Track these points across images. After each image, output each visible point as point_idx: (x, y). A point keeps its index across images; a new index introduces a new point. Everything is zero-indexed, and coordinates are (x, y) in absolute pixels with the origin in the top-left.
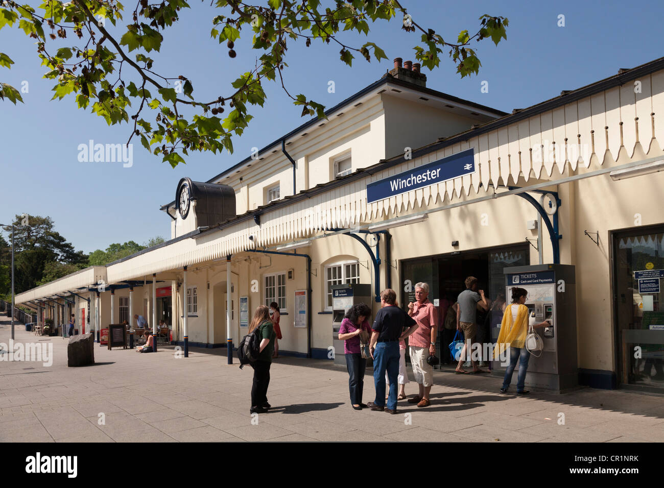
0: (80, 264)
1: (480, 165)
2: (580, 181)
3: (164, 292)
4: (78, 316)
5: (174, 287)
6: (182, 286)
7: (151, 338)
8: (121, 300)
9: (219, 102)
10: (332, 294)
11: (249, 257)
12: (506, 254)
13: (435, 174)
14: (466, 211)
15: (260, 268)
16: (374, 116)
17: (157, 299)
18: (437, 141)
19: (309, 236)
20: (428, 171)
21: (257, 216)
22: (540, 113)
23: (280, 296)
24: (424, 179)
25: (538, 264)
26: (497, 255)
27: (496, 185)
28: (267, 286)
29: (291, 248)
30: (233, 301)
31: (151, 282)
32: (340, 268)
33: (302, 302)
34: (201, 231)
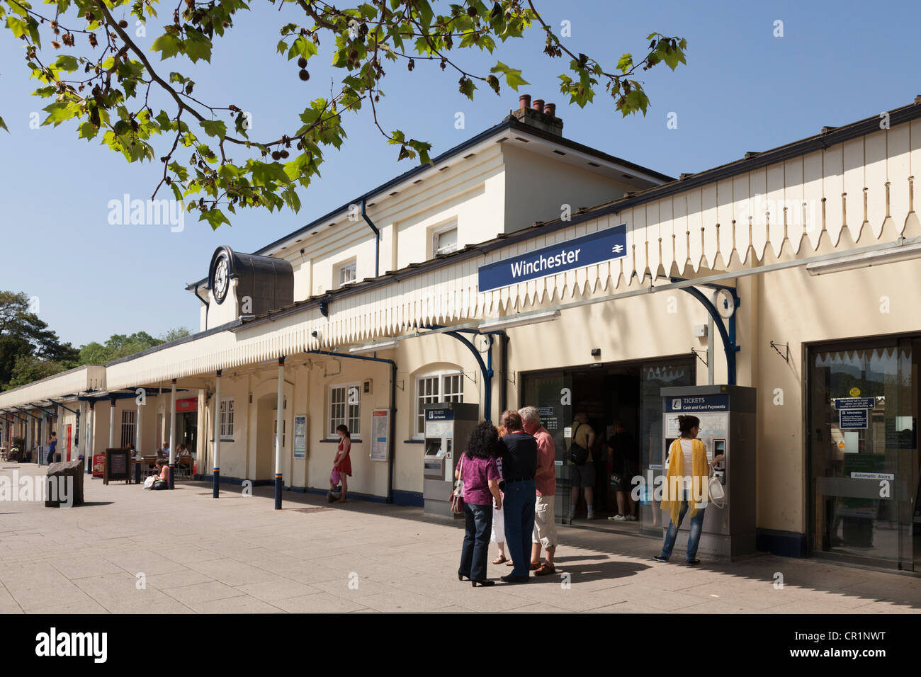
0: (66, 361)
1: (634, 247)
2: (766, 274)
3: (186, 405)
4: (61, 435)
5: (201, 398)
6: (212, 398)
7: (166, 469)
8: (124, 414)
9: (284, 143)
10: (424, 415)
11: (310, 360)
12: (664, 369)
13: (573, 256)
14: (612, 309)
15: (325, 375)
16: (490, 173)
17: (177, 415)
18: (577, 212)
19: (396, 335)
20: (563, 252)
21: (324, 304)
22: (717, 181)
23: (351, 416)
24: (558, 263)
25: (707, 384)
26: (651, 370)
27: (654, 275)
28: (334, 401)
29: (369, 351)
30: (284, 421)
31: (170, 391)
32: (436, 380)
33: (382, 425)
34: (244, 322)
